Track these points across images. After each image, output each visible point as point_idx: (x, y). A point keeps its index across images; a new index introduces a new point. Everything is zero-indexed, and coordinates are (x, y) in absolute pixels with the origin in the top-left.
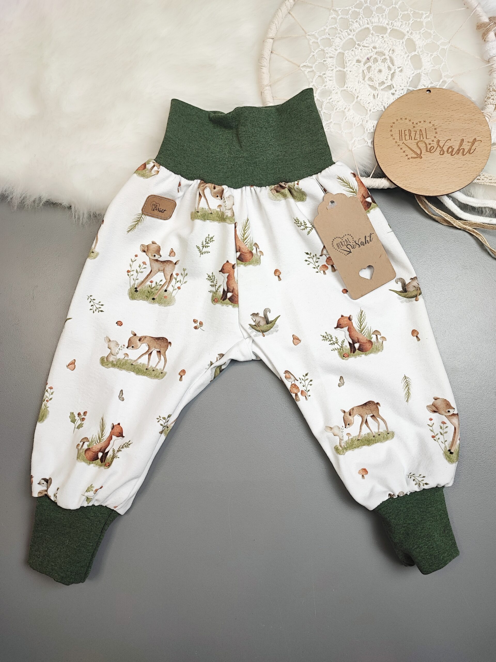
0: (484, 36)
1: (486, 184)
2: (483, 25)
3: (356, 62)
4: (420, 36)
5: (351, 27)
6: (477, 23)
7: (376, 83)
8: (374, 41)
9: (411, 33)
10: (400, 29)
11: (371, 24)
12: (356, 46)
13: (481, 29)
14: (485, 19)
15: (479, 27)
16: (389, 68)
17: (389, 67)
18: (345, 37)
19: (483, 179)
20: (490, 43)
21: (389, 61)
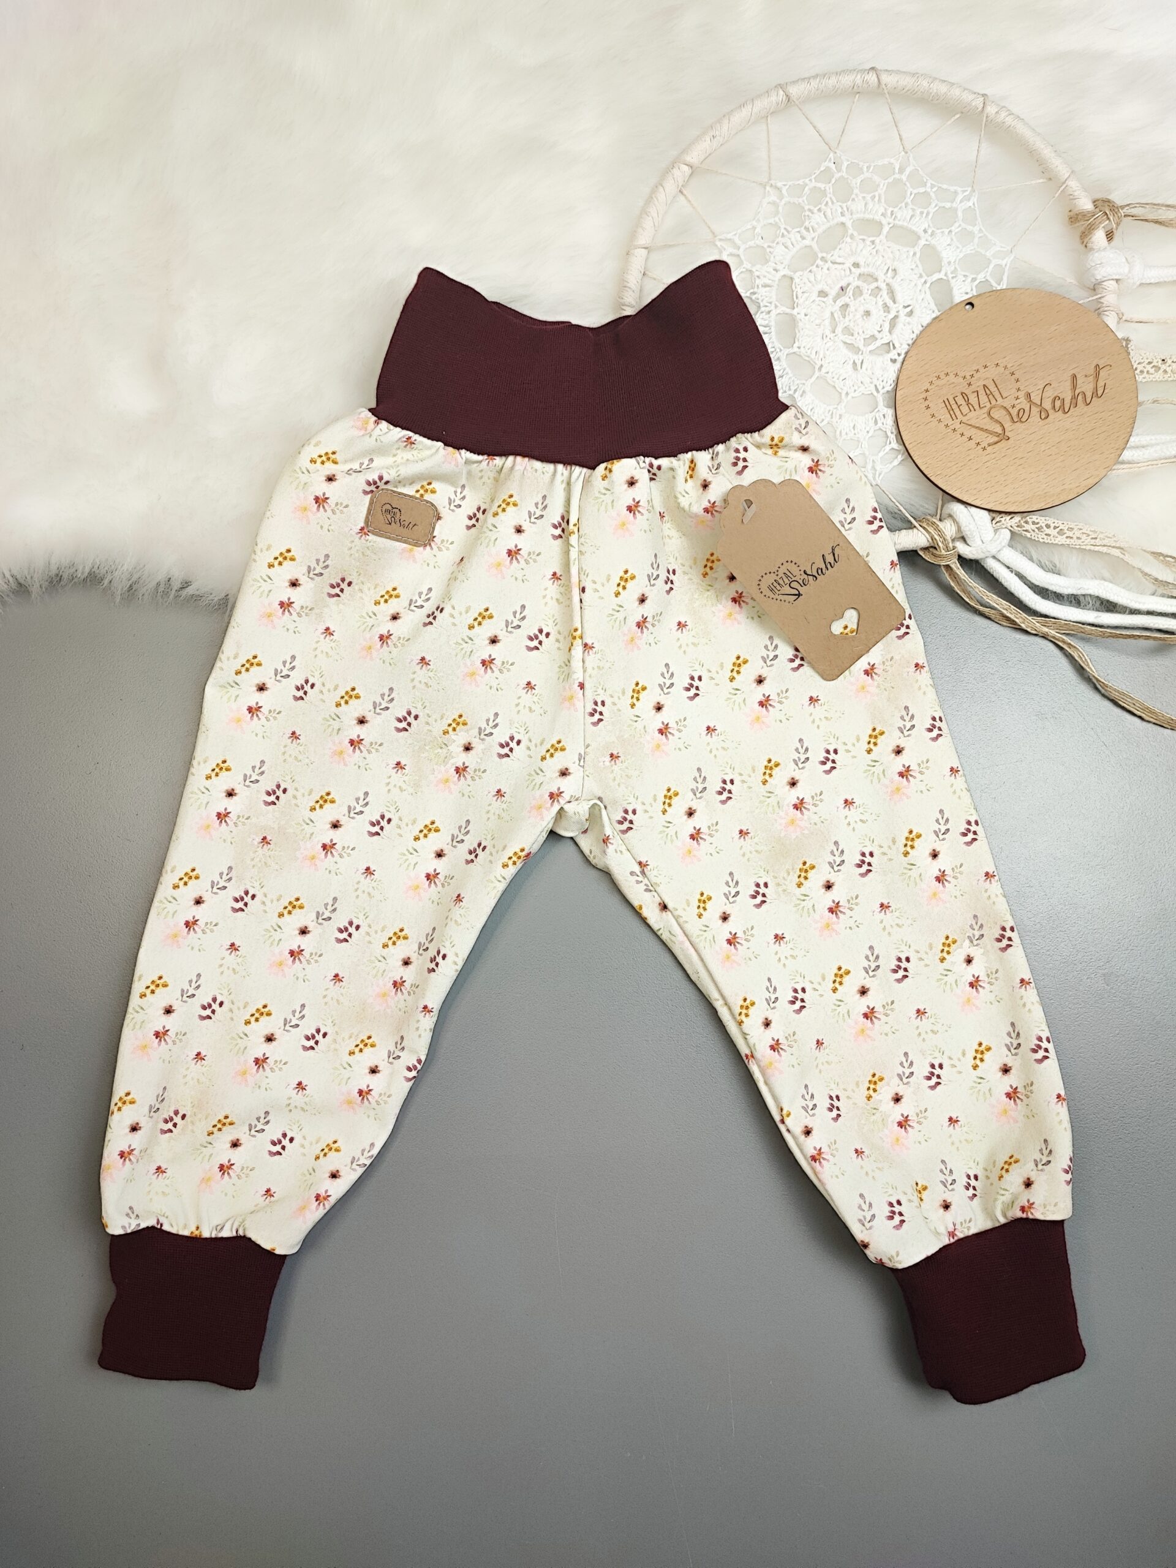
0: (1085, 237)
1: (1084, 547)
2: (1080, 217)
3: (819, 296)
4: (952, 240)
5: (807, 224)
6: (1070, 211)
7: (858, 339)
8: (856, 248)
9: (933, 234)
10: (910, 226)
11: (850, 216)
12: (817, 262)
13: (1077, 224)
14: (1085, 204)
15: (1072, 220)
16: (886, 308)
17: (885, 306)
18: (795, 243)
19: (1078, 538)
20: (1096, 255)
21: (884, 293)
